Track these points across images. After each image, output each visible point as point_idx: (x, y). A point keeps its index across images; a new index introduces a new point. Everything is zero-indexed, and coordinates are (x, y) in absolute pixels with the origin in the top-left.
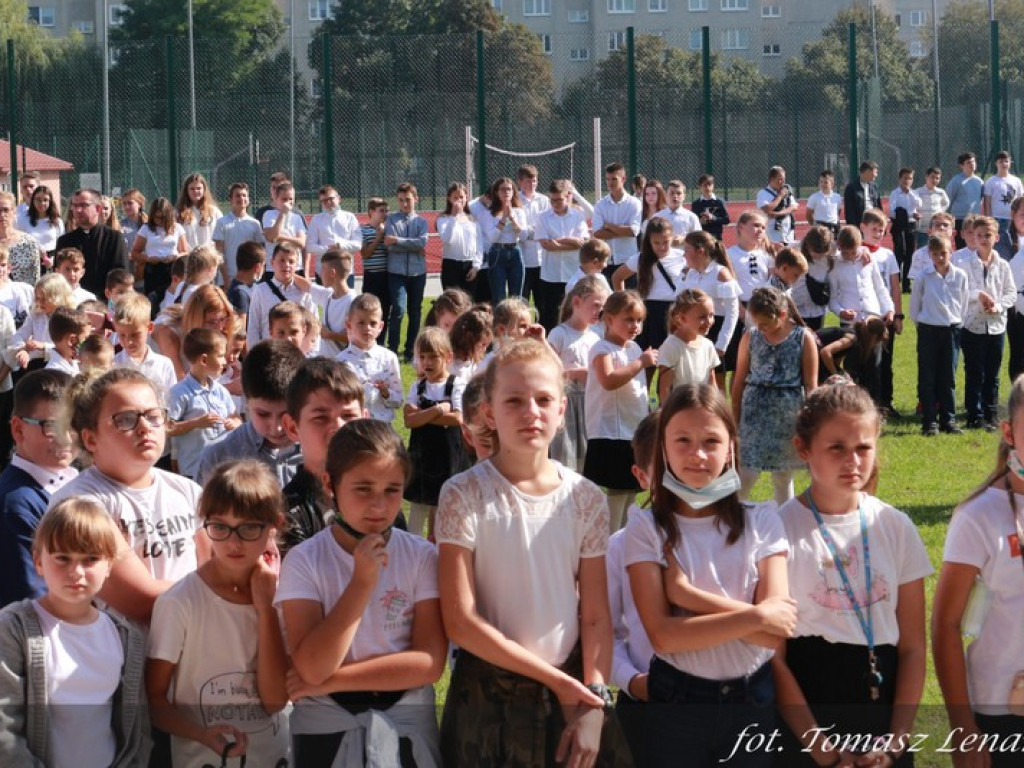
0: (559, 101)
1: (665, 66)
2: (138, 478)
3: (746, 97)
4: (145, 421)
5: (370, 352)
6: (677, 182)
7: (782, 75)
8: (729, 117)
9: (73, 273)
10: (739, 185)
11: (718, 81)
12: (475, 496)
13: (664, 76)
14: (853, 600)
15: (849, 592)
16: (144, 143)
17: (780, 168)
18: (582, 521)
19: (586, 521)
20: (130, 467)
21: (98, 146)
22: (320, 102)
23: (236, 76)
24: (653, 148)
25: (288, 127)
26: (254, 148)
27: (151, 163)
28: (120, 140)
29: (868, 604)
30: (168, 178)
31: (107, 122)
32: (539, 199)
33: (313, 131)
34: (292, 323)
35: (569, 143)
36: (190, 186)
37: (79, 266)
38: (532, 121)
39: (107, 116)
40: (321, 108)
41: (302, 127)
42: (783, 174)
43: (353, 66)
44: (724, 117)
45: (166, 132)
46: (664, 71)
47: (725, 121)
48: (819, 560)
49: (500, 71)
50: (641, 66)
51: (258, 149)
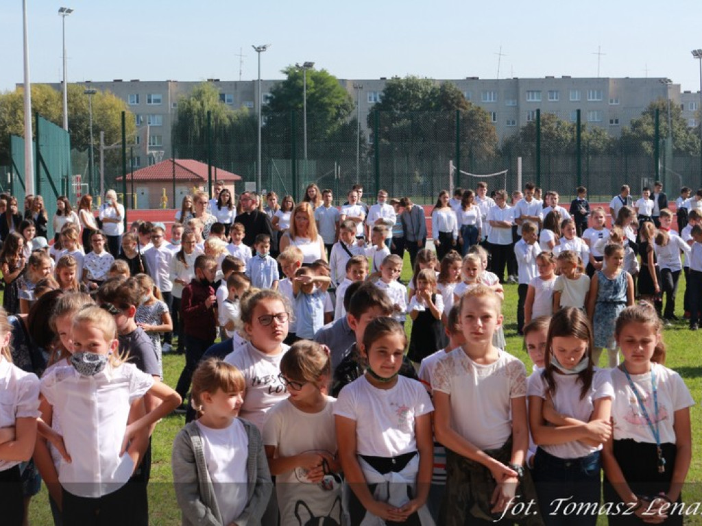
0: (500, 147)
1: (556, 130)
2: (274, 349)
3: (600, 146)
4: (276, 320)
5: (390, 284)
6: (554, 193)
7: (620, 136)
8: (590, 158)
9: (238, 236)
10: (595, 194)
11: (585, 138)
12: (450, 365)
13: (556, 135)
14: (648, 419)
15: (645, 415)
16: (279, 167)
17: (627, 186)
18: (509, 379)
19: (511, 378)
20: (268, 344)
21: (255, 169)
22: (372, 146)
23: (329, 131)
24: (550, 173)
25: (355, 160)
26: (338, 170)
27: (283, 177)
28: (267, 165)
29: (656, 422)
30: (291, 185)
31: (260, 156)
32: (487, 200)
33: (369, 161)
34: (361, 267)
35: (504, 170)
36: (309, 190)
37: (241, 232)
38: (485, 158)
39: (260, 153)
40: (374, 149)
41: (363, 159)
42: (629, 189)
43: (390, 127)
44: (588, 158)
45: (291, 161)
46: (556, 132)
47: (588, 160)
48: (629, 399)
49: (469, 132)
50: (543, 130)
51: (339, 171)
